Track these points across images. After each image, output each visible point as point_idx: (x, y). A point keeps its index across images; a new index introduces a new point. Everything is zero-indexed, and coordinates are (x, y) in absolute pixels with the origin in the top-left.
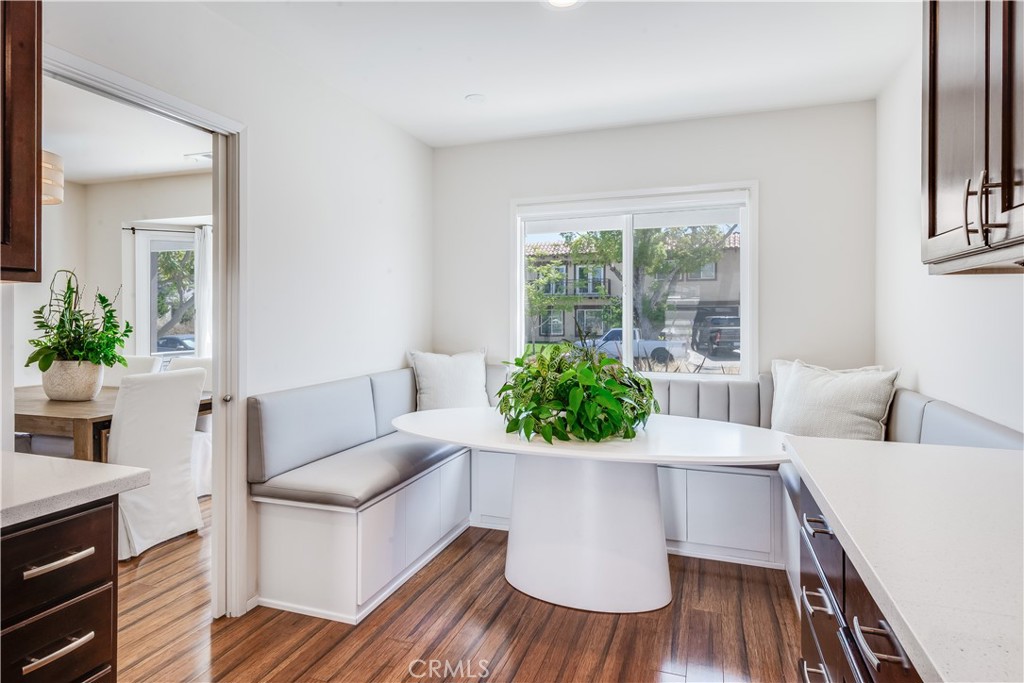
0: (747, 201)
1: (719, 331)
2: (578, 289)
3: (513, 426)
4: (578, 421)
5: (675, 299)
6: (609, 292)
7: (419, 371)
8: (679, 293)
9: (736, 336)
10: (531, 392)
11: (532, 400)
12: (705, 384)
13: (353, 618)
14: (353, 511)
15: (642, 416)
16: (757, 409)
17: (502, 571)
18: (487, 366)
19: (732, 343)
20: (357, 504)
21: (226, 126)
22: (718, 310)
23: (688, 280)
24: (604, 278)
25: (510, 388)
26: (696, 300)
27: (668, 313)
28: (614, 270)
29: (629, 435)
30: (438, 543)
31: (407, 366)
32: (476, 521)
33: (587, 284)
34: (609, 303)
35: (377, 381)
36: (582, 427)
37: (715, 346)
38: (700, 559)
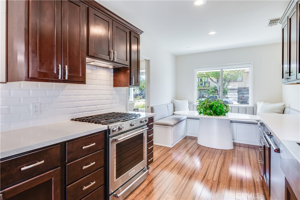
0: (251, 66)
1: (243, 96)
2: (200, 85)
3: (200, 113)
4: (215, 112)
5: (230, 87)
6: (209, 85)
7: (175, 104)
8: (231, 85)
9: (248, 98)
10: (204, 107)
11: (204, 108)
12: (240, 107)
13: (171, 147)
14: (171, 127)
15: (227, 112)
16: (253, 111)
17: (197, 142)
18: (189, 103)
19: (247, 100)
20: (172, 126)
21: (147, 59)
22: (242, 90)
23: (233, 81)
24: (208, 81)
25: (199, 106)
26: (236, 87)
27: (228, 91)
28: (211, 79)
29: (224, 115)
30: (182, 137)
31: (172, 103)
32: (188, 135)
33: (202, 83)
34: (209, 88)
35: (168, 105)
36: (215, 113)
37: (242, 101)
38: (239, 143)
